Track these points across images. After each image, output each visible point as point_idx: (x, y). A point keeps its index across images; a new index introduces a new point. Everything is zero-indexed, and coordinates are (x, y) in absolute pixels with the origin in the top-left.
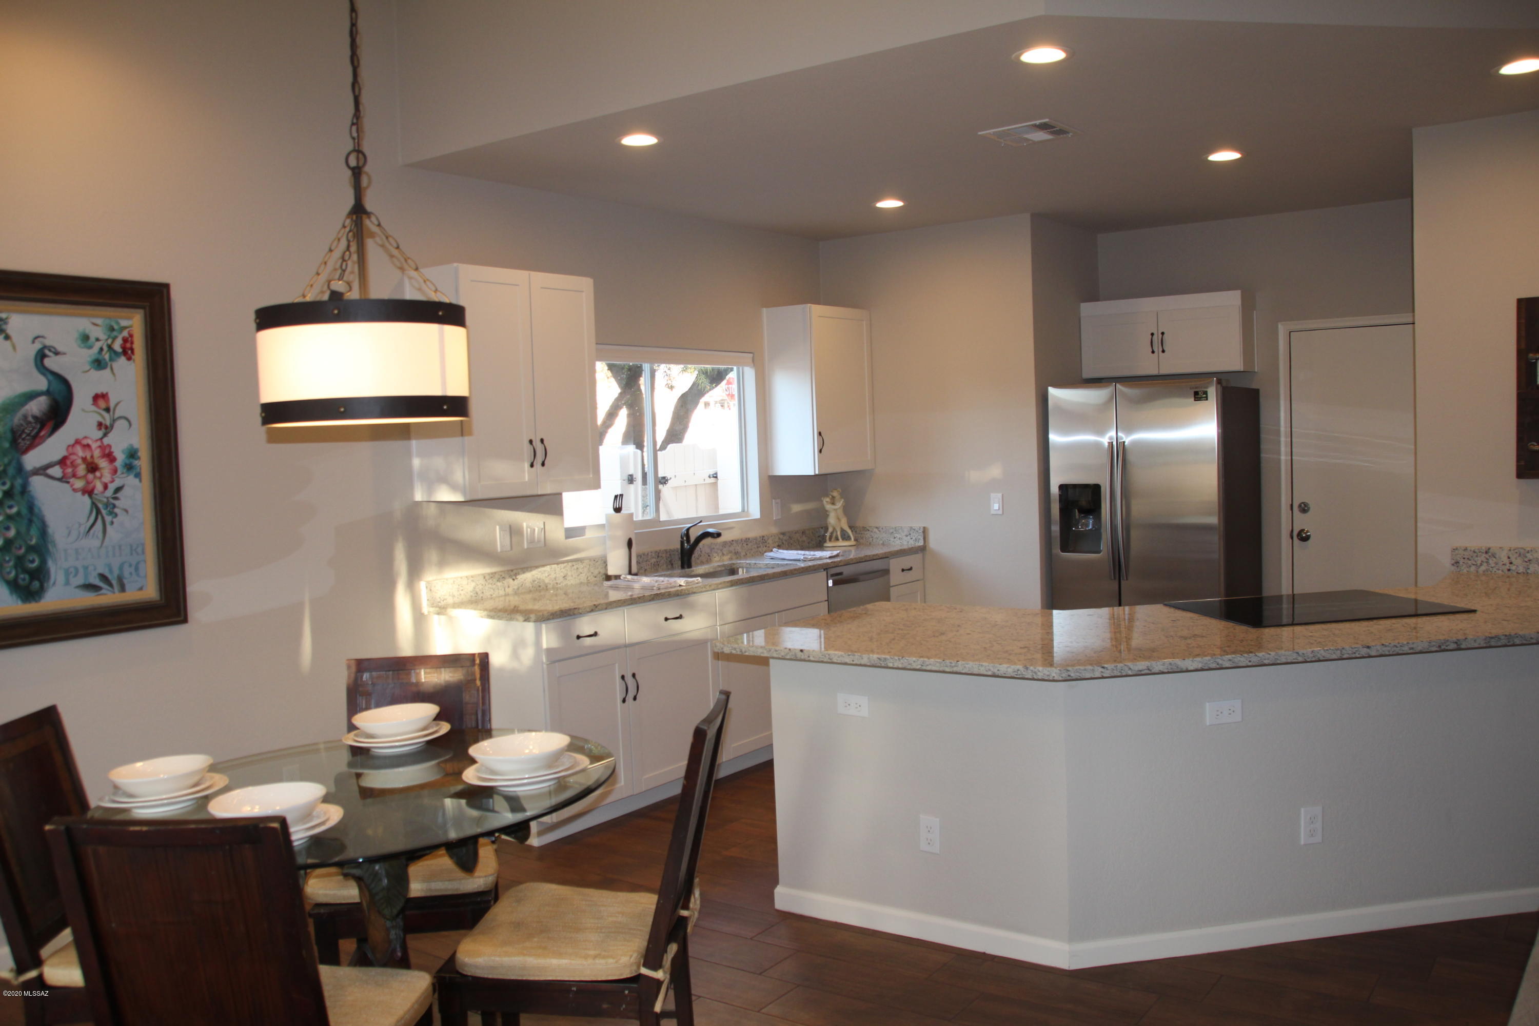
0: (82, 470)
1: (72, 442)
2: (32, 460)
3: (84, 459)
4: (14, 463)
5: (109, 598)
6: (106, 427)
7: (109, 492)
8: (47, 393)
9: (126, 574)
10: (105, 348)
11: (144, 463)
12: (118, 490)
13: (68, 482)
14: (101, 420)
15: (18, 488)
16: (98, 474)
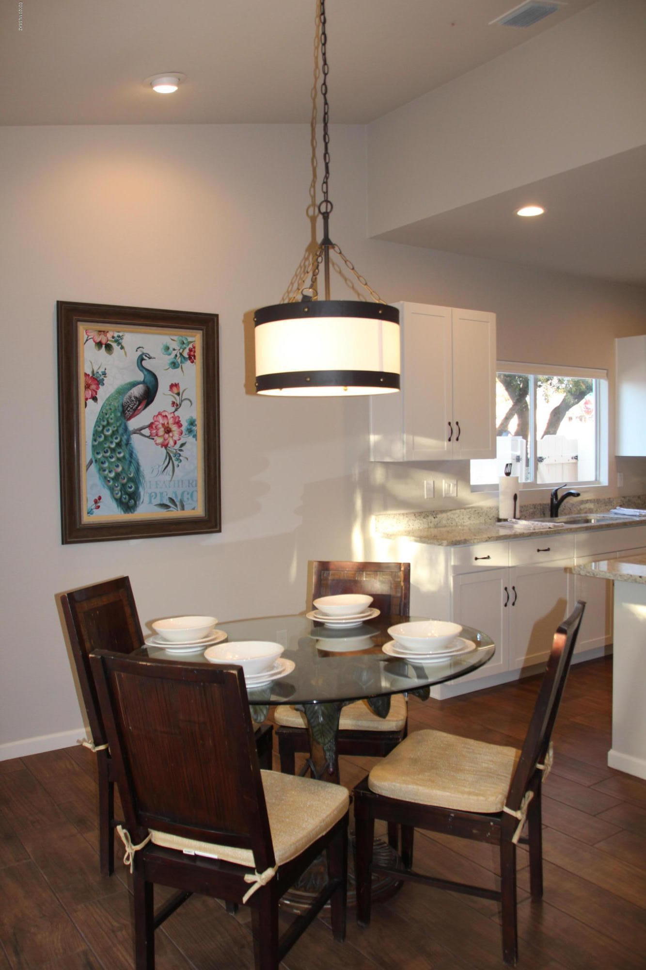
0: (161, 431)
1: (156, 414)
2: (133, 424)
3: (163, 425)
4: (123, 426)
5: (174, 513)
6: (177, 405)
7: (177, 447)
8: (144, 382)
9: (185, 499)
10: (178, 355)
11: (199, 429)
12: (182, 445)
13: (153, 439)
14: (175, 401)
15: (124, 441)
16: (171, 434)
